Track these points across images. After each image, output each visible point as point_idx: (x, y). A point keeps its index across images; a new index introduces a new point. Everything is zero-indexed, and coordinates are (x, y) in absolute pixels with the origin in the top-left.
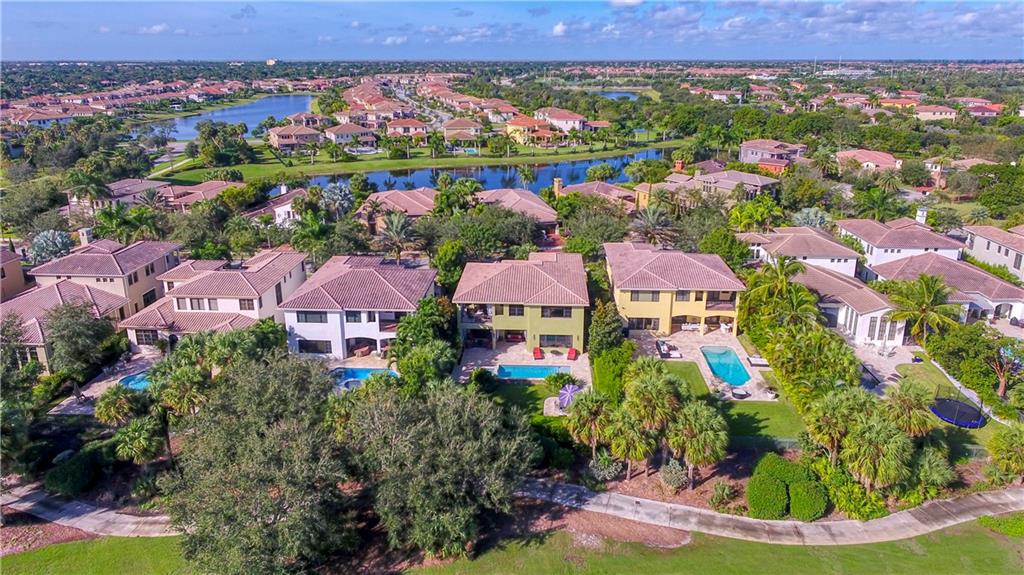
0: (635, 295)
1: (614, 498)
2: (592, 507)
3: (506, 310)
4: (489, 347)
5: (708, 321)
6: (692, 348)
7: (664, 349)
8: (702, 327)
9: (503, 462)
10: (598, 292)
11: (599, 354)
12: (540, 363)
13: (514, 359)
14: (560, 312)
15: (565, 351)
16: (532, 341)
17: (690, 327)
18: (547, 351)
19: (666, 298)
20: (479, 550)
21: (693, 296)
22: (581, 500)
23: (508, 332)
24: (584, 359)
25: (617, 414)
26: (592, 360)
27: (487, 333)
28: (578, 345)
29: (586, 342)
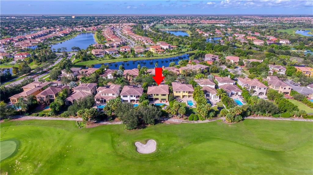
0: (177, 92)
1: (172, 119)
2: (169, 120)
3: (156, 95)
4: (153, 101)
5: (188, 96)
6: (185, 101)
7: (181, 100)
8: (188, 97)
9: (158, 113)
10: (171, 91)
11: (170, 101)
12: (161, 103)
13: (157, 102)
14: (164, 95)
15: (165, 101)
16: (160, 100)
17: (185, 97)
18: (162, 101)
19: (181, 92)
20: (155, 124)
21: (186, 92)
22: (167, 119)
23: (156, 98)
24: (168, 102)
25: (172, 109)
26: (169, 102)
27: (153, 98)
28: (167, 100)
29: (168, 100)
